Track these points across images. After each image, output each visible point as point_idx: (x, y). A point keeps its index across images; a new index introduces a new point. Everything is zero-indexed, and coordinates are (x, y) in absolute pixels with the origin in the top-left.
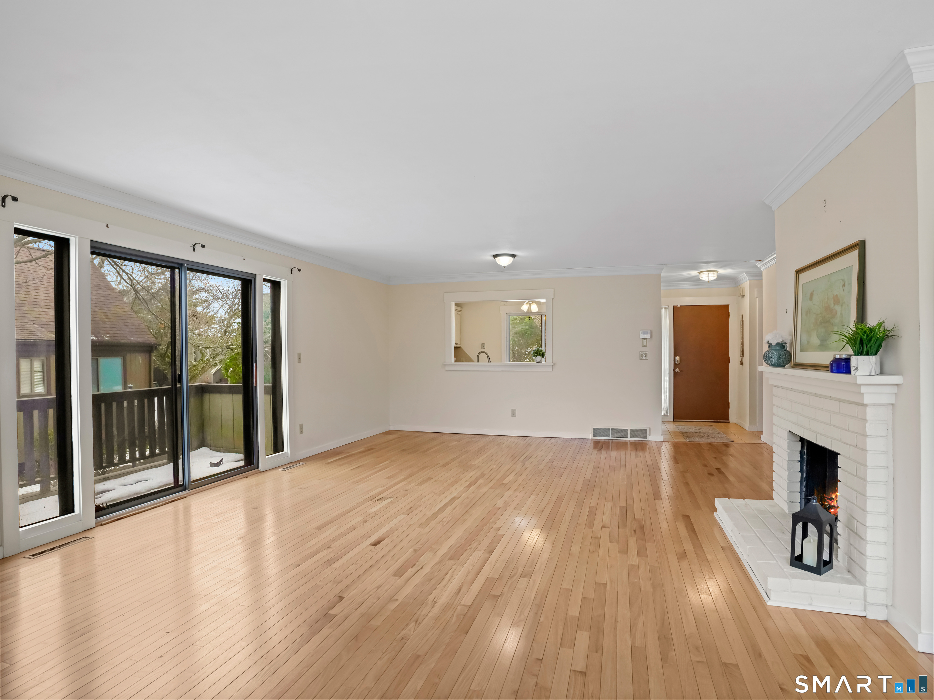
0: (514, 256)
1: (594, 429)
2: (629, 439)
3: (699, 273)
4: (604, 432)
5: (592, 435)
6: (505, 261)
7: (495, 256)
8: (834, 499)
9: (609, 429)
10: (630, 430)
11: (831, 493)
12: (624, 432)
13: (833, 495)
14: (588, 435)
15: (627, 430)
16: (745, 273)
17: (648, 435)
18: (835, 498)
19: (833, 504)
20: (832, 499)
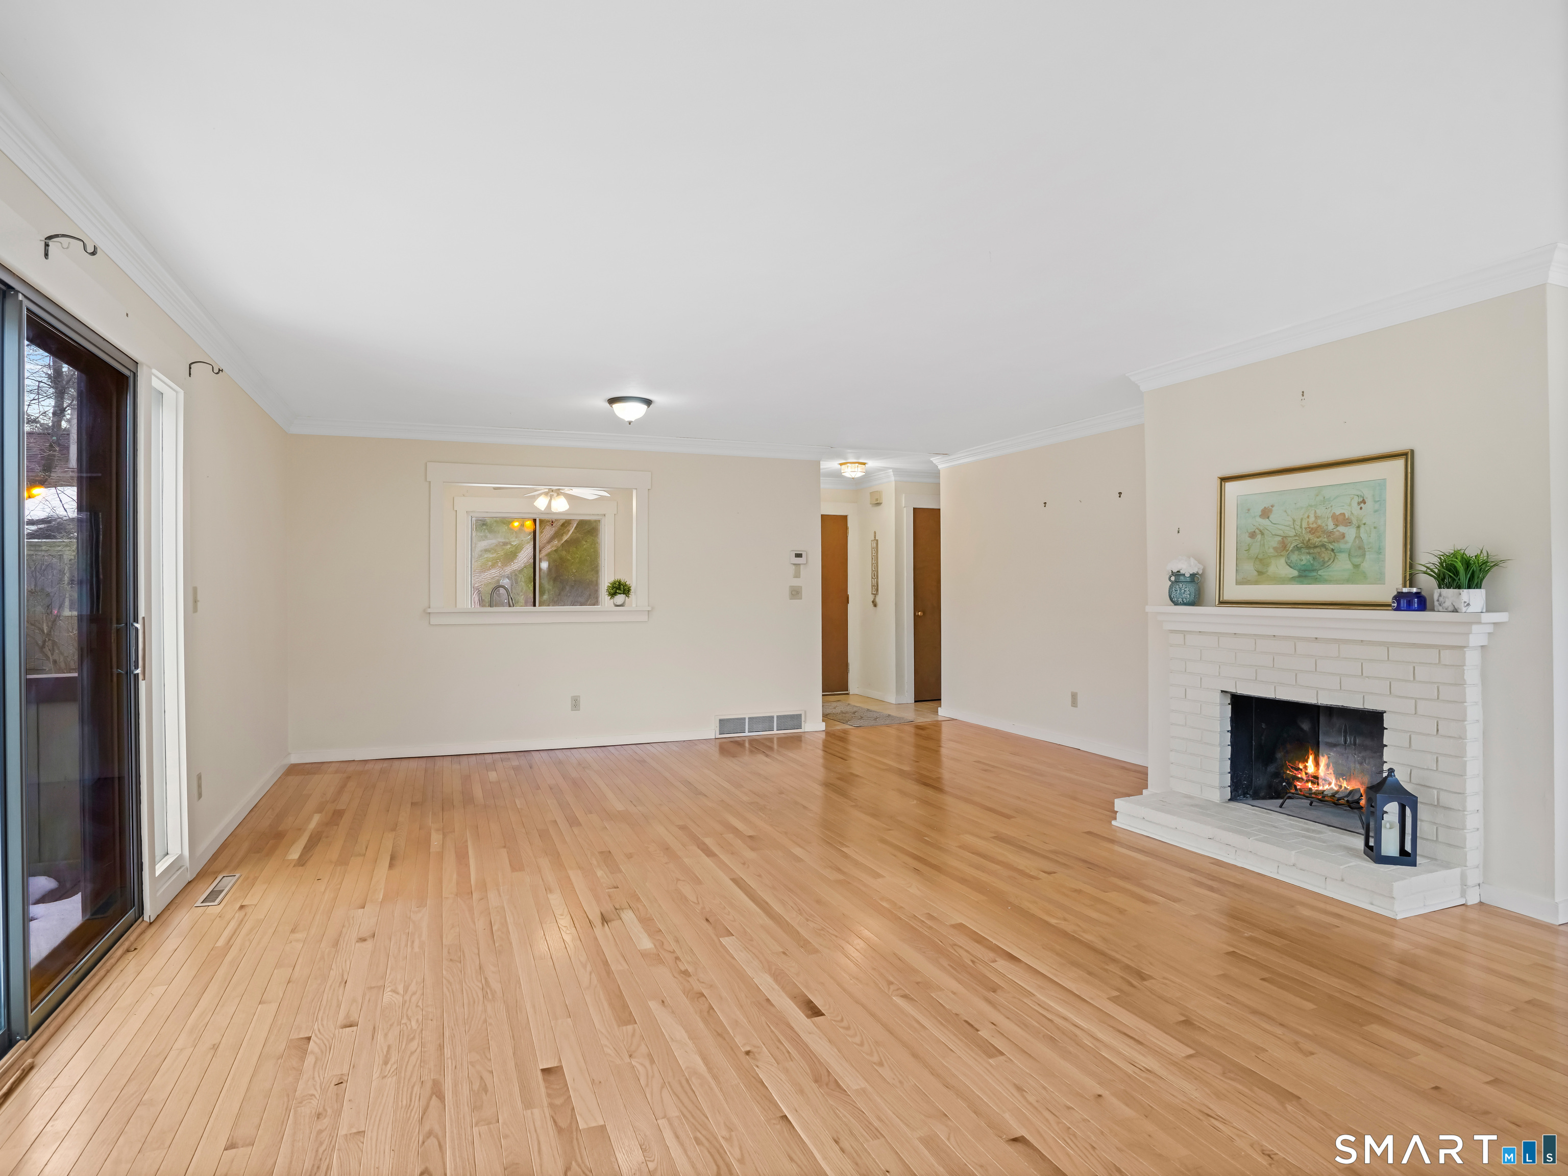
0: (648, 402)
1: (721, 721)
2: (775, 732)
3: (841, 464)
4: (737, 722)
5: (718, 732)
6: (630, 412)
7: (612, 401)
8: (1301, 770)
9: (744, 719)
10: (778, 717)
11: (1297, 762)
12: (767, 721)
13: (1300, 764)
14: (711, 732)
15: (773, 717)
16: (891, 470)
17: (803, 723)
18: (1303, 770)
19: (1299, 776)
20: (1298, 769)
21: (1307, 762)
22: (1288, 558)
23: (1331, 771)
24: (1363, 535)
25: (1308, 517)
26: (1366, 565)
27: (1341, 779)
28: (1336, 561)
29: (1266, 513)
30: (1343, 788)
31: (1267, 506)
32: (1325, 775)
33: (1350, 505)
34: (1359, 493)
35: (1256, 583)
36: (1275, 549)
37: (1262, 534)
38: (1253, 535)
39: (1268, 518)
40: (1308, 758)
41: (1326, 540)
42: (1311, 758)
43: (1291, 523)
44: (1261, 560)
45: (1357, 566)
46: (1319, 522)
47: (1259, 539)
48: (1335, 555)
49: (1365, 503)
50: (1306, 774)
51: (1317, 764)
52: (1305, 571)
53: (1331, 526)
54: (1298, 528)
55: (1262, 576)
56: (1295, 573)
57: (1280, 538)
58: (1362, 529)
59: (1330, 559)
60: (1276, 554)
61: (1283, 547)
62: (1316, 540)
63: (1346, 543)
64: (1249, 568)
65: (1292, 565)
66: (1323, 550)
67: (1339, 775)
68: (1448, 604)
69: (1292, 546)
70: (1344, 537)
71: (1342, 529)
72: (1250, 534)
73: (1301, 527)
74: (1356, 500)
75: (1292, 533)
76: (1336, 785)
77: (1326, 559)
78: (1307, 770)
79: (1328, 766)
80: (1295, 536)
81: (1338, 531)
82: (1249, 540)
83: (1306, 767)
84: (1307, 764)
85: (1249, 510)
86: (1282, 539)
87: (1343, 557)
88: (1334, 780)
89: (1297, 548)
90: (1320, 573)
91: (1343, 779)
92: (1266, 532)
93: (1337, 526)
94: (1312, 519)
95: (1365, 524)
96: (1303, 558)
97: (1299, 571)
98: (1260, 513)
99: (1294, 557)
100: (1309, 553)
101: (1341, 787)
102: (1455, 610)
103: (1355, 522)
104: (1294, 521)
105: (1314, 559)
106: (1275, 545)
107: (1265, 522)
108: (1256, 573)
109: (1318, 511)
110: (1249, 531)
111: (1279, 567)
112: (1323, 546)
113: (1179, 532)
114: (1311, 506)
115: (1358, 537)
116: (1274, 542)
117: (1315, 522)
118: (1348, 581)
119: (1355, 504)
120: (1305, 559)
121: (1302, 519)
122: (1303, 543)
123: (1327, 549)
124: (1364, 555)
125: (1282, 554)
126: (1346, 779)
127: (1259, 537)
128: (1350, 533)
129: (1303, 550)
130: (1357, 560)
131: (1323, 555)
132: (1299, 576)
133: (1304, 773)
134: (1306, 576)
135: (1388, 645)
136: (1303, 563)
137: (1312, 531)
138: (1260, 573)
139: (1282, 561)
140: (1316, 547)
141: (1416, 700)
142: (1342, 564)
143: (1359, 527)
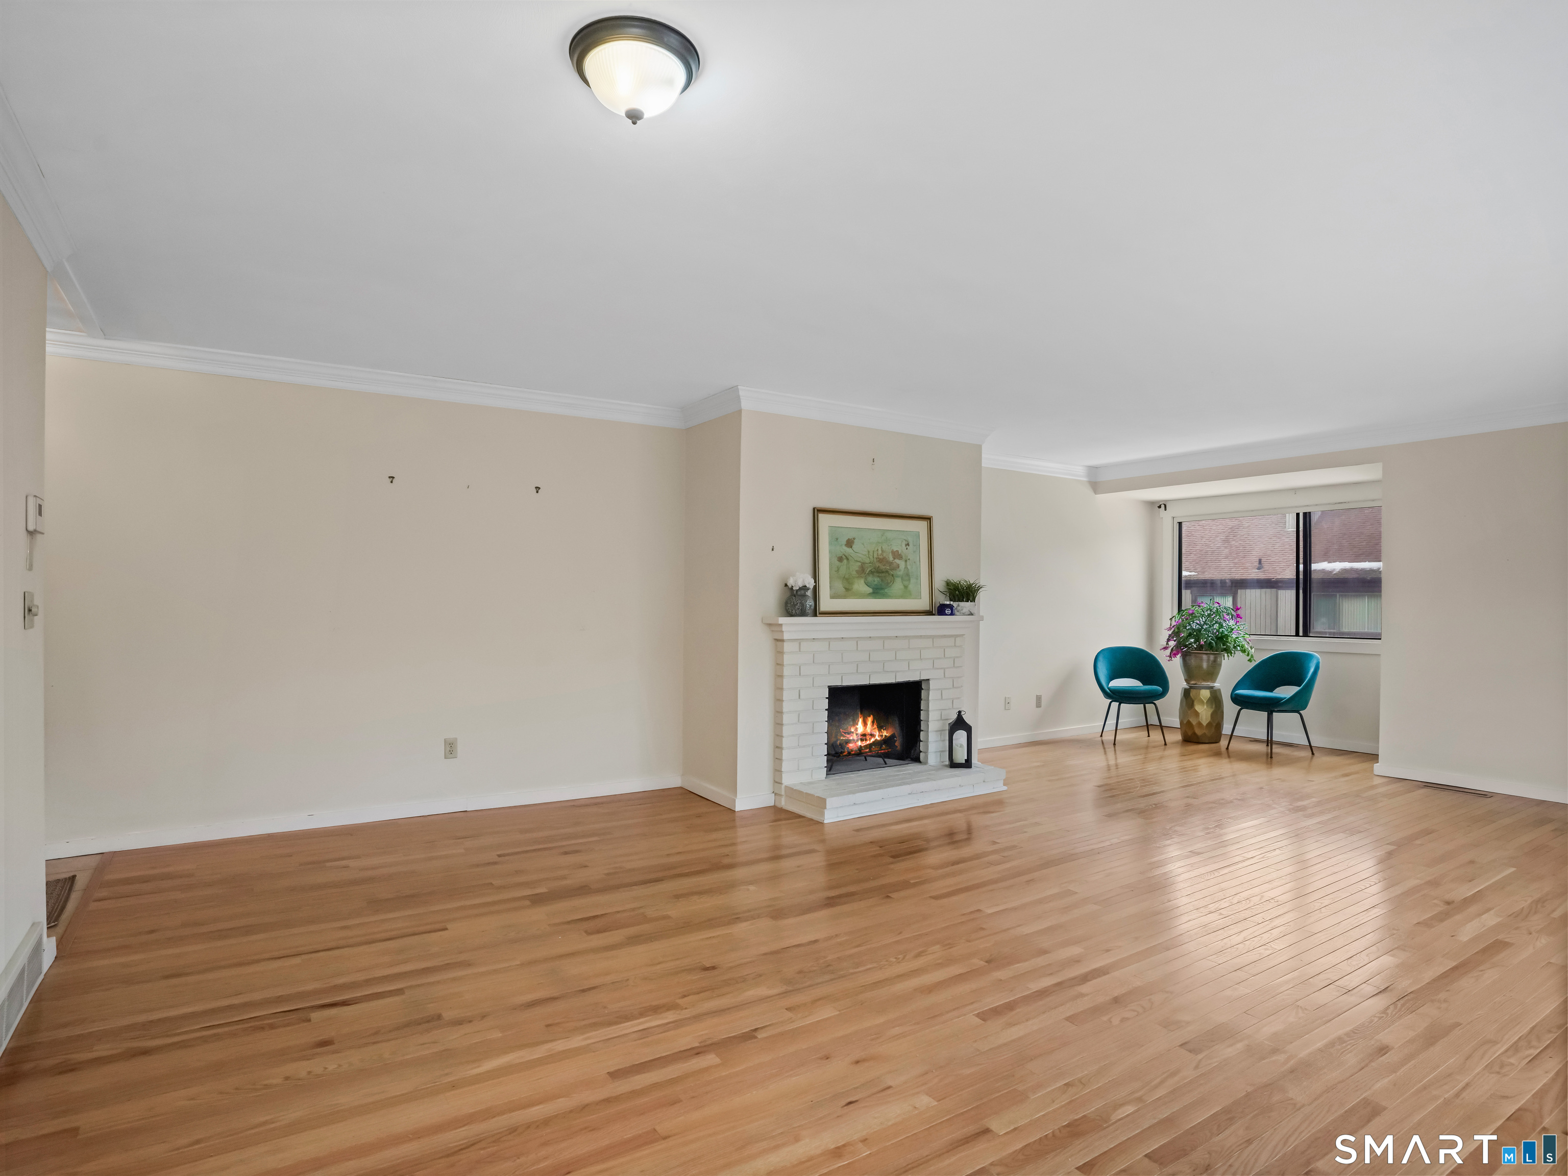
21: (857, 725)
22: (866, 579)
23: (875, 726)
24: (909, 567)
25: (877, 550)
26: (911, 587)
27: (882, 730)
28: (895, 582)
29: (850, 543)
30: (884, 736)
31: (850, 538)
32: (871, 730)
33: (901, 546)
34: (905, 538)
35: (845, 597)
36: (857, 571)
37: (847, 559)
38: (840, 559)
39: (851, 547)
40: (858, 721)
41: (888, 568)
42: (861, 720)
43: (867, 553)
44: (847, 579)
45: (906, 587)
46: (885, 555)
47: (845, 563)
48: (894, 579)
49: (909, 545)
50: (857, 734)
51: (865, 724)
52: (877, 589)
53: (891, 559)
54: (871, 557)
55: (848, 592)
56: (870, 590)
57: (860, 564)
58: (908, 563)
59: (891, 582)
60: (858, 575)
61: (862, 571)
62: (882, 567)
63: (900, 571)
64: (839, 586)
65: (868, 584)
66: (887, 574)
67: (880, 728)
68: (965, 610)
69: (868, 570)
70: (899, 567)
71: (897, 561)
72: (838, 558)
73: (873, 557)
74: (904, 543)
75: (867, 561)
76: (879, 736)
77: (889, 581)
78: (857, 731)
79: (873, 722)
80: (870, 563)
81: (895, 562)
82: (838, 563)
83: (856, 730)
84: (857, 727)
85: (837, 539)
86: (862, 564)
87: (898, 580)
88: (877, 733)
89: (872, 572)
90: (886, 590)
91: (884, 730)
92: (850, 558)
93: (894, 559)
94: (880, 552)
95: (909, 559)
96: (876, 579)
97: (873, 589)
98: (845, 543)
99: (870, 579)
100: (879, 577)
101: (882, 736)
102: (971, 614)
103: (904, 557)
104: (869, 552)
105: (882, 580)
106: (857, 569)
107: (849, 550)
108: (844, 590)
109: (883, 547)
110: (838, 556)
111: (860, 586)
112: (887, 572)
113: (773, 550)
114: (879, 543)
115: (906, 567)
116: (855, 567)
117: (882, 554)
118: (902, 597)
119: (904, 546)
120: (876, 580)
121: (873, 552)
122: (875, 569)
123: (889, 574)
124: (909, 580)
125: (862, 575)
126: (885, 729)
127: (845, 561)
128: (902, 564)
129: (875, 574)
130: (906, 583)
131: (887, 578)
132: (874, 593)
133: (855, 735)
134: (877, 593)
135: (933, 637)
136: (876, 583)
137: (881, 560)
138: (847, 589)
139: (862, 581)
140: (883, 572)
141: (944, 669)
142: (898, 586)
143: (906, 561)
